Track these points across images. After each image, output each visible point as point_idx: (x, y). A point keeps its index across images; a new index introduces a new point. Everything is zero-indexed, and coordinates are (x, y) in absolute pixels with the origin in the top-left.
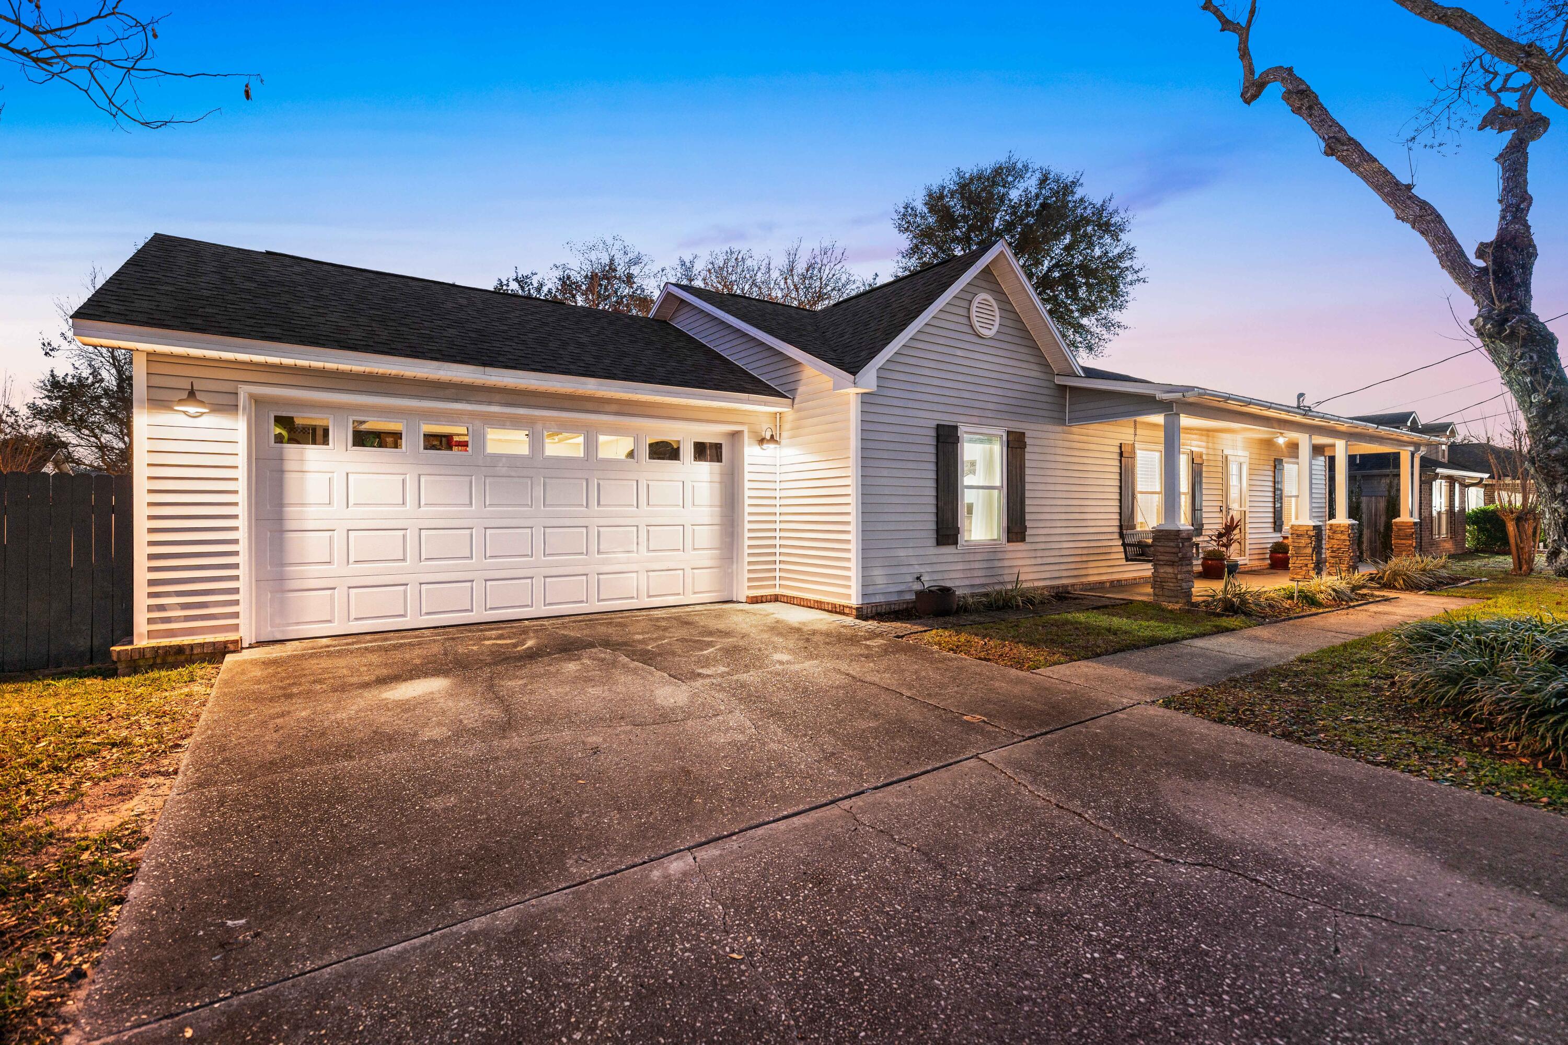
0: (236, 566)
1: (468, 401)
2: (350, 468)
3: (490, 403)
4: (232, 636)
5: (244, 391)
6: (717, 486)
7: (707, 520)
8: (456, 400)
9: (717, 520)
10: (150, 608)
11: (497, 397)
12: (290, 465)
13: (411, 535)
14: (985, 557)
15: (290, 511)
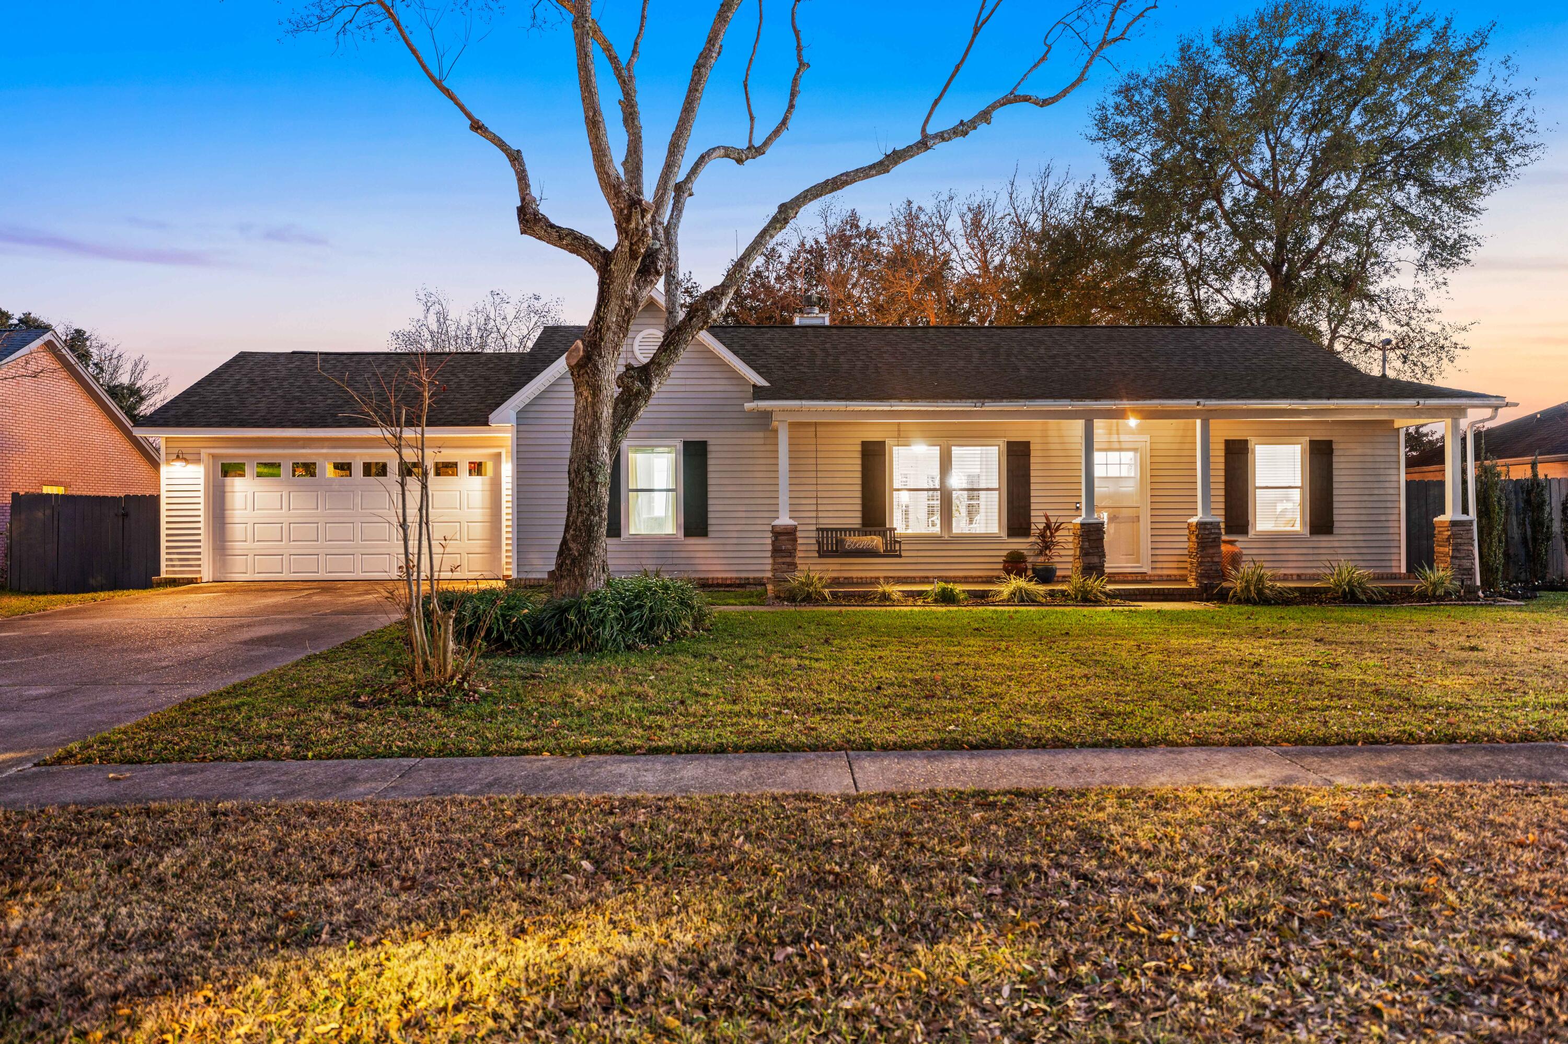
0: (199, 541)
1: (310, 448)
2: (255, 489)
3: (323, 448)
4: (198, 576)
5: (204, 452)
6: (488, 493)
7: (480, 518)
8: (304, 448)
9: (487, 518)
10: (167, 560)
11: (327, 444)
12: (228, 489)
13: (285, 526)
14: (656, 548)
15: (228, 513)
